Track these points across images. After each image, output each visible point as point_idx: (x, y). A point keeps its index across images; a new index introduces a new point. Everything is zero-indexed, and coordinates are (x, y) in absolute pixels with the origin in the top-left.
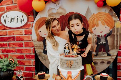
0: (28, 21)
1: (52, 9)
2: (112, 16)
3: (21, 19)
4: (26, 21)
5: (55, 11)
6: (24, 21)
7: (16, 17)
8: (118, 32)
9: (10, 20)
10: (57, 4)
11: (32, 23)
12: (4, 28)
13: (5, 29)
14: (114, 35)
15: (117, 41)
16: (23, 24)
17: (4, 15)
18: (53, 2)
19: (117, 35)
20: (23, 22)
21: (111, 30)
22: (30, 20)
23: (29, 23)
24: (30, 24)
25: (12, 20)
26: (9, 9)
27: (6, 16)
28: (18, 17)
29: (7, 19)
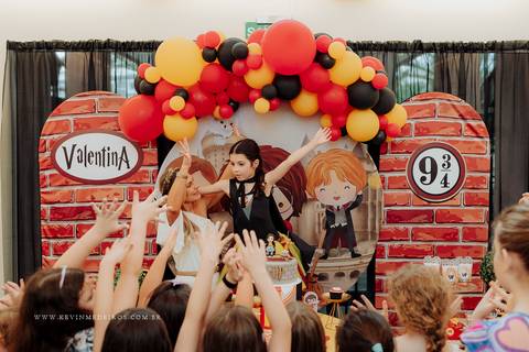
0: (140, 163)
1: (213, 135)
2: (361, 159)
3: (119, 156)
4: (133, 164)
5: (220, 142)
6: (127, 162)
7: (104, 150)
8: (374, 197)
9: (86, 158)
10: (227, 122)
11: (152, 169)
12: (64, 179)
13: (67, 184)
14: (366, 206)
15: (374, 220)
16: (124, 170)
17: (68, 144)
18: (216, 119)
19: (374, 207)
20: (124, 164)
21: (360, 193)
22: (148, 159)
23: (142, 168)
24: (146, 172)
25: (93, 159)
26: (83, 127)
27: (74, 146)
28: (110, 152)
29: (76, 154)
